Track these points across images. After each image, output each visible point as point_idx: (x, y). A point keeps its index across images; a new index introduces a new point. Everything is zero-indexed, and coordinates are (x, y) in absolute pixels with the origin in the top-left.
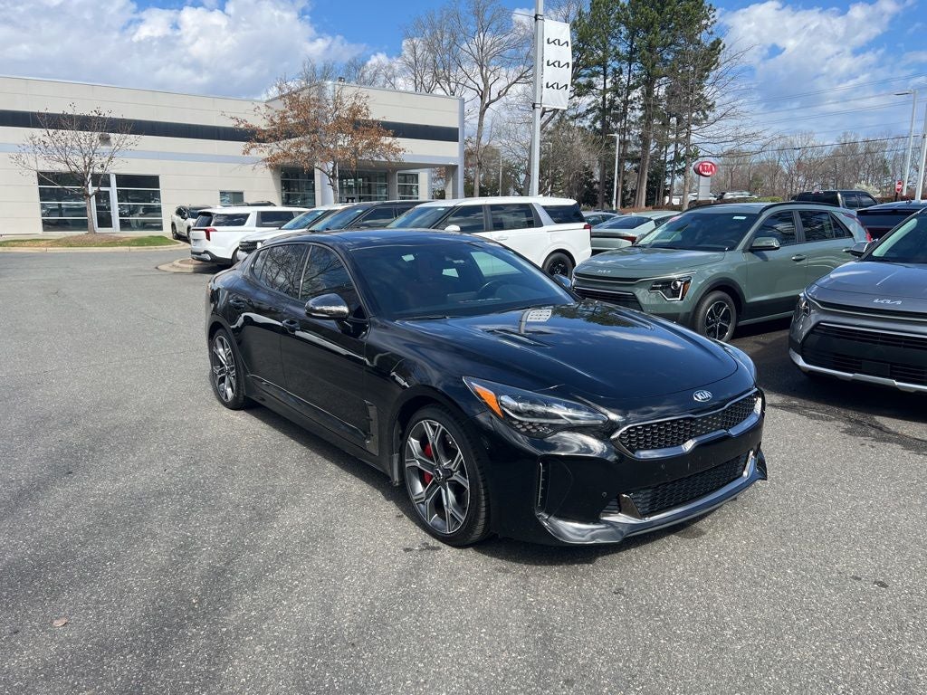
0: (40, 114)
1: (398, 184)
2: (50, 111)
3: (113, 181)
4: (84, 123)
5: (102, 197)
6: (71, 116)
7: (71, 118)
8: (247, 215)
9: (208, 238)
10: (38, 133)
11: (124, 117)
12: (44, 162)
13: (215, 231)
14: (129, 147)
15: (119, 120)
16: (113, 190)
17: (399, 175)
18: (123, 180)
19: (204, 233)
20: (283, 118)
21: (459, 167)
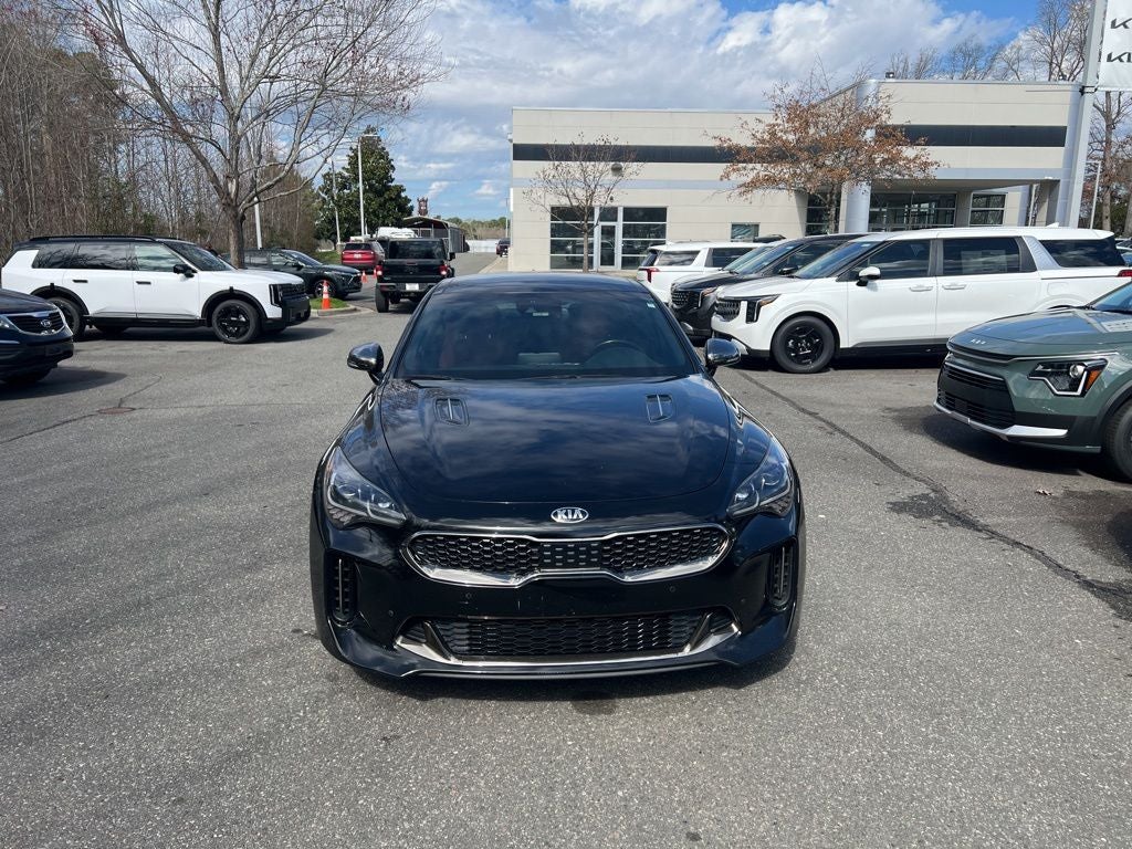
0: (548, 146)
1: (971, 209)
2: (559, 142)
3: (620, 215)
4: (590, 153)
5: (608, 233)
6: (578, 146)
7: (577, 148)
8: (697, 253)
9: (650, 279)
10: (546, 166)
11: (630, 144)
12: (552, 196)
13: (658, 271)
14: (632, 177)
15: (624, 147)
16: (619, 225)
17: (975, 197)
18: (630, 213)
19: (646, 273)
20: (773, 134)
21: (1061, 183)
